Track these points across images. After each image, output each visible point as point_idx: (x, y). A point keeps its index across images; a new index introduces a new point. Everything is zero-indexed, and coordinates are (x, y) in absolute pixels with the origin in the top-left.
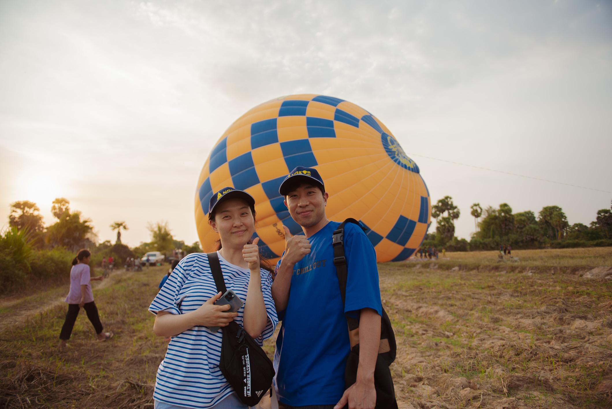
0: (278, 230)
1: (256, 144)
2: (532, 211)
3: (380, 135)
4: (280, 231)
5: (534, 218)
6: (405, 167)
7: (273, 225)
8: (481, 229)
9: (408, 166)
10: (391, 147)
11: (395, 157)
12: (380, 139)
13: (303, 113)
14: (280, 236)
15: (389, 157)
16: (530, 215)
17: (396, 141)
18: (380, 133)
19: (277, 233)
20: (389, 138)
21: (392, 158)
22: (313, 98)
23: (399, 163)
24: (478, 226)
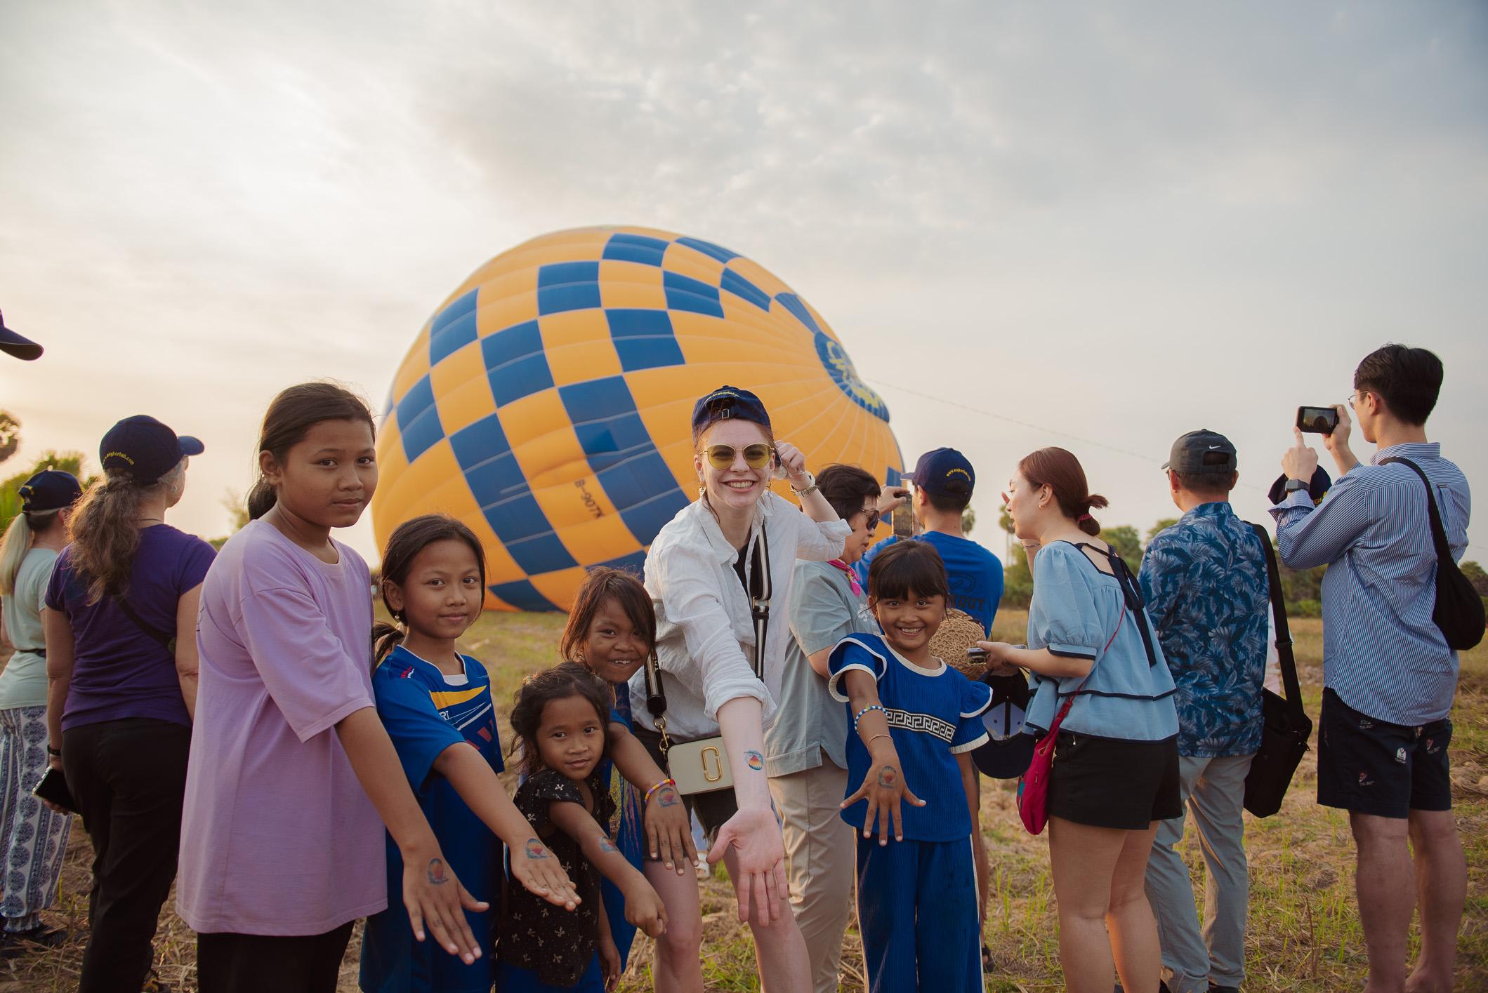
0: (587, 494)
1: (548, 305)
2: (1134, 526)
3: (811, 336)
4: (590, 496)
5: (1137, 543)
6: (862, 403)
7: (576, 483)
8: (1018, 560)
9: (867, 402)
10: (833, 361)
11: (842, 381)
12: (813, 343)
13: (657, 262)
14: (588, 509)
15: (830, 379)
16: (1129, 536)
17: (843, 352)
18: (813, 331)
19: (583, 502)
20: (830, 345)
21: (838, 381)
22: (676, 238)
23: (850, 393)
24: (1013, 552)
